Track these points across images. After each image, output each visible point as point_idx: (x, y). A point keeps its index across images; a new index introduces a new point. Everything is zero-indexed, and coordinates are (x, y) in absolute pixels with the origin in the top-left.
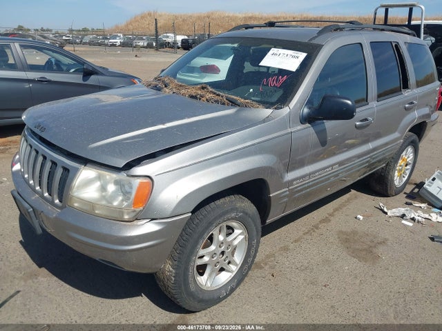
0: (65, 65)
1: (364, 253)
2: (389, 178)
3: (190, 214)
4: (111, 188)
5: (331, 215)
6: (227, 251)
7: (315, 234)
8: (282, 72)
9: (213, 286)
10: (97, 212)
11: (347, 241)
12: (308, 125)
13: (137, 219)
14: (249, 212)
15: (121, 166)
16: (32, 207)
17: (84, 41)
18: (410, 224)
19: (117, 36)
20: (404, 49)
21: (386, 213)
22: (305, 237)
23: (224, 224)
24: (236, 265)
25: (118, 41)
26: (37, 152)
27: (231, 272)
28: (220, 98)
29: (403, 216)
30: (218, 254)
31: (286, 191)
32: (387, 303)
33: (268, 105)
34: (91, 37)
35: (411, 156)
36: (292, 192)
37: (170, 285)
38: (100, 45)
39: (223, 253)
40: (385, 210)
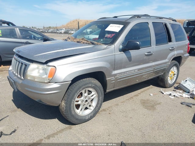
0: (37, 37)
1: (150, 107)
2: (166, 79)
3: (71, 82)
4: (41, 71)
5: (139, 94)
6: (88, 100)
7: (131, 100)
8: (113, 32)
9: (83, 114)
10: (36, 80)
11: (144, 103)
12: (122, 52)
13: (49, 82)
14: (97, 85)
15: (44, 62)
16: (14, 81)
17: (49, 31)
18: (173, 97)
19: (63, 29)
20: (169, 26)
21: (163, 93)
22: (126, 101)
23: (87, 89)
24: (93, 107)
25: (63, 31)
26: (19, 62)
27: (91, 109)
28: (88, 42)
29: (170, 95)
30: (85, 101)
31: (114, 78)
32: (155, 124)
33: (105, 44)
34: (52, 30)
35: (176, 71)
36: (117, 79)
37: (64, 111)
38: (55, 33)
39: (87, 101)
40: (163, 92)
